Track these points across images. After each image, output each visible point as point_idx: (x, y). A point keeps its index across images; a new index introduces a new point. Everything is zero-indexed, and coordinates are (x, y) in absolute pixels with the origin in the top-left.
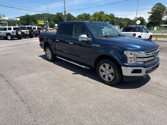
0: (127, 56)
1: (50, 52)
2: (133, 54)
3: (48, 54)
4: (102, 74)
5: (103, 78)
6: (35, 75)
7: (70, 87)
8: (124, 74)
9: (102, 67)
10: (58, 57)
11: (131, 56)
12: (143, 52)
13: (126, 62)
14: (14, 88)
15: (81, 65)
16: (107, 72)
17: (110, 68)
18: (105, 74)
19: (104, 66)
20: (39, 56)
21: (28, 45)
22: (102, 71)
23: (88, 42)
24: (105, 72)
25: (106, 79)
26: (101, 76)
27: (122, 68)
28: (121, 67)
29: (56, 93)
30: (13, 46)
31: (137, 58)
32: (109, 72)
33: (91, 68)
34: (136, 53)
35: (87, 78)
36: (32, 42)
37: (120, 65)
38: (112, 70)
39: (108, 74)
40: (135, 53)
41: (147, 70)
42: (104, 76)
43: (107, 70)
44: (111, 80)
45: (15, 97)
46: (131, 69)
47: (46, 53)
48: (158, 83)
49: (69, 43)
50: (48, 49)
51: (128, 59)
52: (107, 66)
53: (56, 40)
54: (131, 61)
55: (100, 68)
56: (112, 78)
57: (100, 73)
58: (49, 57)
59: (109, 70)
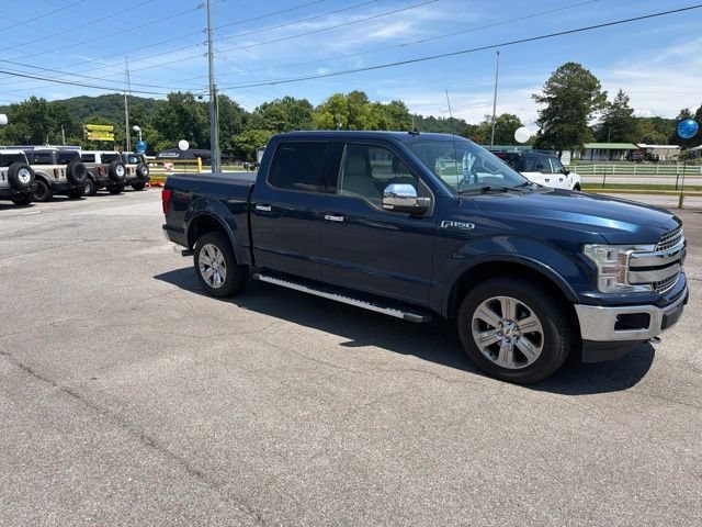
0: (597, 262)
1: (221, 258)
2: (614, 255)
3: (207, 267)
4: (482, 340)
5: (490, 358)
6: (184, 358)
7: (367, 401)
8: (585, 335)
9: (483, 312)
10: (262, 278)
11: (612, 263)
12: (651, 248)
13: (593, 287)
14: (120, 421)
15: (385, 308)
16: (509, 330)
17: (521, 313)
18: (499, 338)
19: (496, 307)
20: (157, 277)
21: (76, 229)
22: (483, 326)
23: (416, 212)
24: (497, 330)
25: (505, 360)
26: (481, 347)
27: (579, 308)
28: (576, 306)
29: (324, 430)
30: (9, 237)
31: (632, 269)
32: (518, 330)
33: (429, 319)
34: (629, 253)
35: (412, 360)
36: (90, 218)
37: (570, 298)
38: (532, 323)
39: (513, 340)
40: (621, 252)
41: (668, 314)
42: (495, 349)
43: (505, 323)
44: (530, 362)
45: (154, 460)
46: (612, 313)
47: (200, 261)
48: (690, 366)
49: (327, 217)
50: (209, 247)
51: (600, 273)
52: (509, 304)
53: (258, 207)
54: (608, 284)
55: (475, 317)
56: (533, 353)
57: (477, 335)
58: (212, 279)
59: (520, 323)
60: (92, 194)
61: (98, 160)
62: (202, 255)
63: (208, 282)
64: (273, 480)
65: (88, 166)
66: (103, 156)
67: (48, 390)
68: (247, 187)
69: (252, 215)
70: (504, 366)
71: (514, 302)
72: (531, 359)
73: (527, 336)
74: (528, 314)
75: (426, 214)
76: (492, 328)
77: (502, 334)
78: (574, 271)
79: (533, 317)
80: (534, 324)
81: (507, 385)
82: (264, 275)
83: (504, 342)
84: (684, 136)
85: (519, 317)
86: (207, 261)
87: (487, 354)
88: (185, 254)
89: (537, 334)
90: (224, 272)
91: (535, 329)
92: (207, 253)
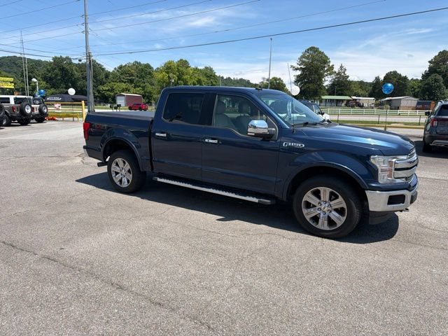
0: (378, 166)
2: (386, 161)
3: (117, 173)
4: (308, 214)
5: (314, 224)
7: (247, 254)
8: (371, 209)
9: (309, 197)
10: (159, 180)
11: (385, 166)
12: (405, 157)
13: (376, 181)
15: (245, 196)
16: (325, 207)
17: (333, 197)
18: (319, 212)
19: (317, 194)
20: (77, 181)
21: (5, 149)
22: (308, 205)
23: (266, 137)
24: (317, 207)
25: (323, 225)
26: (308, 218)
27: (368, 193)
28: (366, 192)
29: (227, 273)
31: (396, 169)
32: (331, 207)
33: (274, 202)
34: (394, 160)
35: (263, 227)
36: (13, 142)
37: (363, 187)
38: (340, 202)
39: (327, 213)
40: (390, 160)
41: (413, 195)
42: (316, 219)
43: (322, 203)
44: (338, 226)
46: (386, 195)
47: (112, 169)
48: (419, 225)
49: (207, 140)
50: (119, 160)
51: (380, 172)
52: (325, 192)
53: (157, 134)
54: (383, 179)
55: (304, 200)
56: (340, 220)
57: (305, 211)
58: (121, 181)
59: (332, 203)
60: (8, 125)
61: (12, 102)
62: (114, 165)
63: (118, 183)
64: (208, 304)
65: (5, 105)
66: (16, 99)
67: (32, 258)
68: (148, 121)
69: (152, 139)
70: (322, 228)
71: (329, 190)
72: (339, 224)
73: (336, 210)
74: (337, 197)
75: (273, 138)
76: (314, 206)
77: (320, 209)
78: (365, 172)
79: (340, 199)
80: (340, 203)
81: (325, 240)
82: (161, 178)
83: (322, 215)
84: (386, 93)
85: (331, 200)
86: (118, 169)
87: (311, 222)
88: (99, 165)
89: (342, 209)
90: (130, 177)
91: (341, 206)
92: (117, 164)
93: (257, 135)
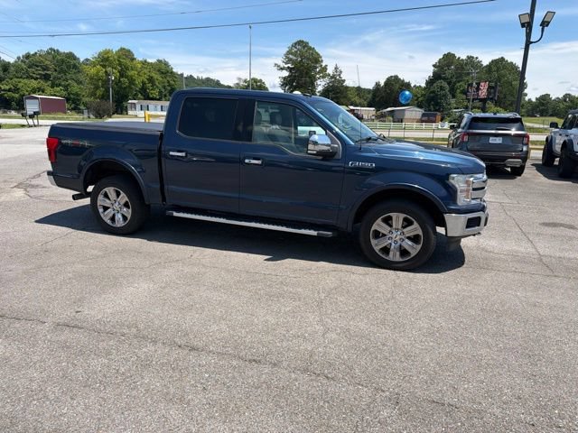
0: (457, 186)
1: (124, 199)
2: (464, 181)
4: (377, 245)
5: (384, 256)
8: (450, 234)
10: (175, 214)
11: (464, 186)
13: (455, 202)
14: (145, 339)
16: (396, 235)
18: (390, 241)
19: (388, 221)
22: (377, 235)
24: (388, 236)
25: (394, 256)
26: (377, 249)
27: (447, 216)
28: (445, 215)
29: (313, 317)
31: (474, 189)
32: (404, 235)
33: (337, 234)
34: (472, 179)
39: (400, 241)
40: (468, 179)
41: (485, 217)
42: (386, 250)
43: (394, 231)
44: (412, 255)
46: (464, 218)
47: (99, 203)
49: (247, 161)
50: (110, 191)
51: (459, 193)
52: (398, 218)
53: (171, 153)
54: (461, 200)
55: (373, 229)
56: (414, 249)
57: (373, 242)
58: (113, 219)
59: (405, 230)
62: (101, 197)
63: (109, 222)
67: (42, 327)
68: (154, 135)
69: (163, 159)
70: (394, 260)
71: (402, 216)
72: (413, 253)
73: (410, 238)
74: (411, 224)
75: (336, 157)
76: (384, 235)
77: (391, 238)
78: (443, 192)
79: (416, 225)
80: (415, 229)
81: (398, 272)
82: (178, 211)
83: (393, 245)
85: (404, 227)
86: (107, 202)
87: (380, 254)
88: (75, 197)
89: (417, 236)
90: (128, 212)
91: (415, 233)
92: (106, 196)
93: (319, 153)
